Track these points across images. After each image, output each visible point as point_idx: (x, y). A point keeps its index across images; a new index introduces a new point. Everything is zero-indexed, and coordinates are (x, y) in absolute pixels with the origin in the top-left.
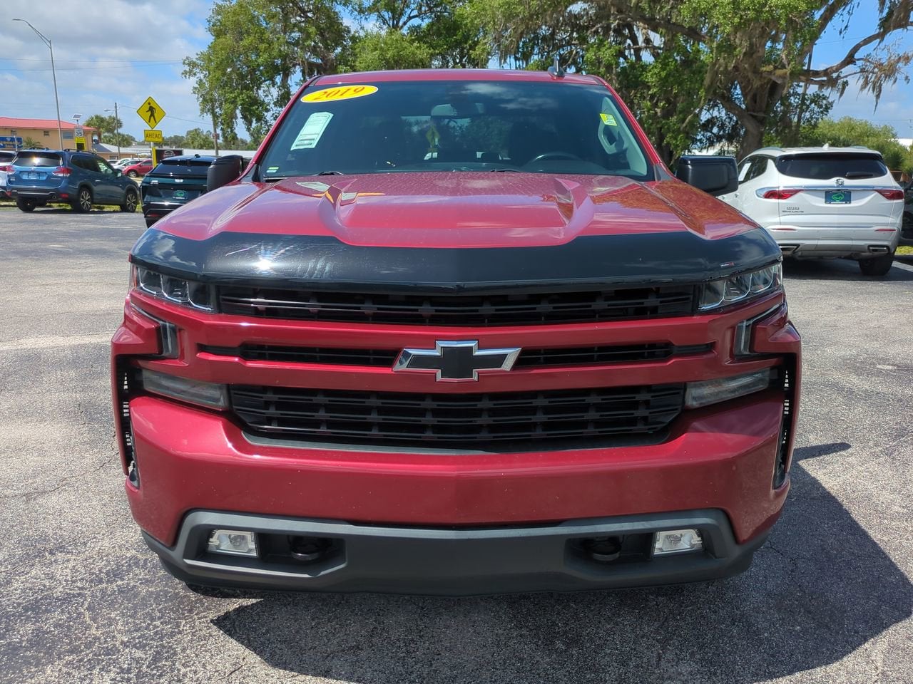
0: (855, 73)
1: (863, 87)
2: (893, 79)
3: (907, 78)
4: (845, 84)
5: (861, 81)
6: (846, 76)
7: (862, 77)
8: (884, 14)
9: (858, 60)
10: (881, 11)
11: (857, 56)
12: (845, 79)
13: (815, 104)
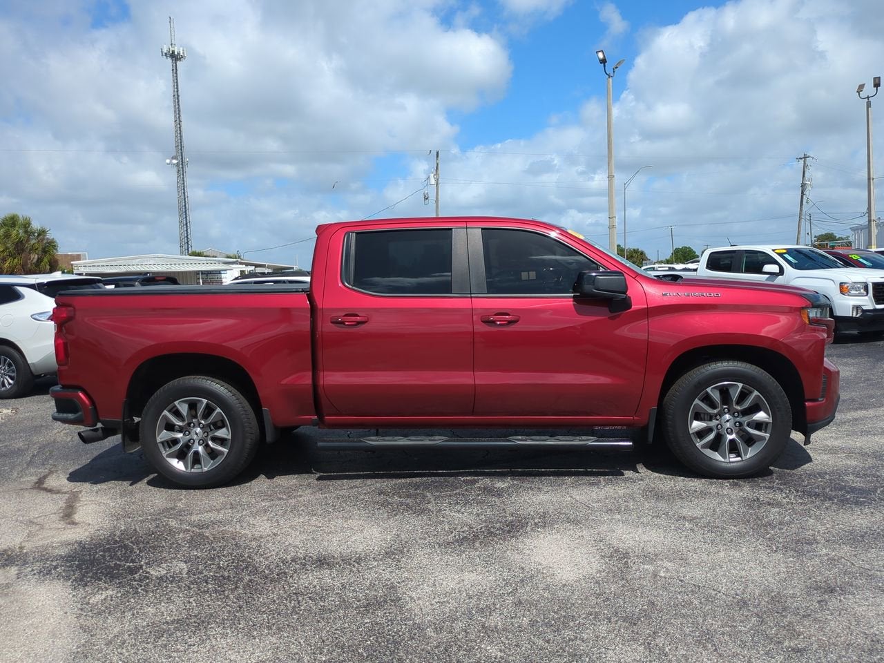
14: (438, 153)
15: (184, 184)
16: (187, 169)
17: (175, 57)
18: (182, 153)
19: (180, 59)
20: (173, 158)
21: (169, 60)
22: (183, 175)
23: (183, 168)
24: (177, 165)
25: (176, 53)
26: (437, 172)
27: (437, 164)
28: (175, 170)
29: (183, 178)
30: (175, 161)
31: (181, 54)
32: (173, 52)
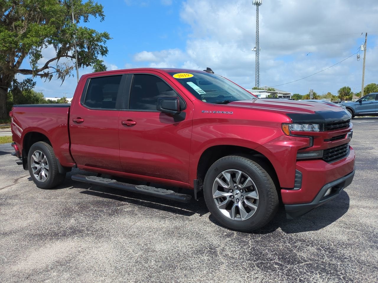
0: (54, 72)
1: (59, 77)
2: (69, 75)
3: (73, 75)
4: (52, 76)
5: (58, 75)
6: (51, 73)
7: (57, 74)
8: (57, 52)
9: (50, 67)
10: (56, 50)
11: (49, 66)
12: (51, 74)
13: (29, 83)
14: (366, 34)
15: (258, 59)
16: (260, 52)
17: (258, 4)
18: (258, 45)
19: (260, 5)
20: (255, 48)
21: (256, 6)
22: (258, 55)
23: (258, 52)
24: (256, 51)
25: (258, 3)
26: (365, 43)
27: (366, 39)
28: (255, 53)
29: (258, 56)
30: (255, 49)
31: (261, 3)
32: (257, 2)
